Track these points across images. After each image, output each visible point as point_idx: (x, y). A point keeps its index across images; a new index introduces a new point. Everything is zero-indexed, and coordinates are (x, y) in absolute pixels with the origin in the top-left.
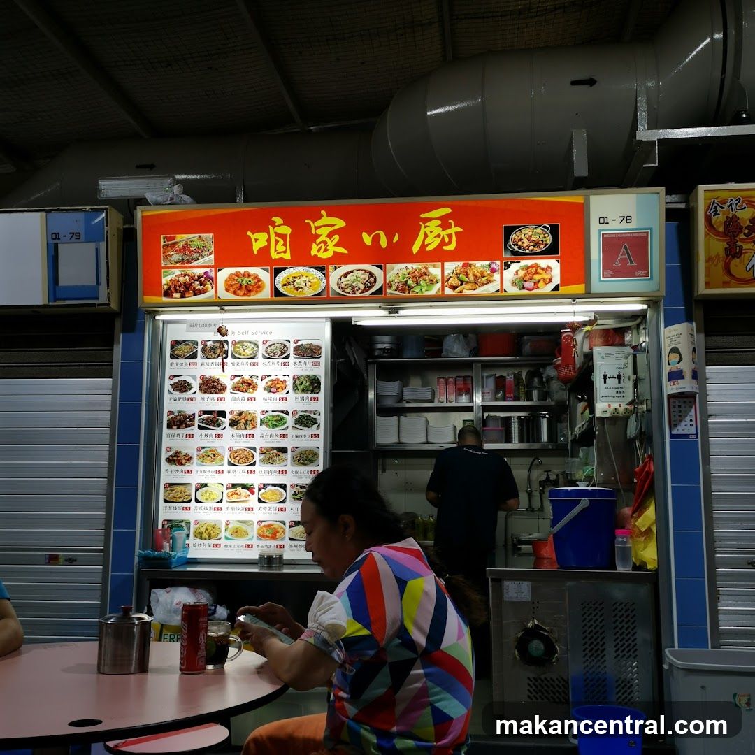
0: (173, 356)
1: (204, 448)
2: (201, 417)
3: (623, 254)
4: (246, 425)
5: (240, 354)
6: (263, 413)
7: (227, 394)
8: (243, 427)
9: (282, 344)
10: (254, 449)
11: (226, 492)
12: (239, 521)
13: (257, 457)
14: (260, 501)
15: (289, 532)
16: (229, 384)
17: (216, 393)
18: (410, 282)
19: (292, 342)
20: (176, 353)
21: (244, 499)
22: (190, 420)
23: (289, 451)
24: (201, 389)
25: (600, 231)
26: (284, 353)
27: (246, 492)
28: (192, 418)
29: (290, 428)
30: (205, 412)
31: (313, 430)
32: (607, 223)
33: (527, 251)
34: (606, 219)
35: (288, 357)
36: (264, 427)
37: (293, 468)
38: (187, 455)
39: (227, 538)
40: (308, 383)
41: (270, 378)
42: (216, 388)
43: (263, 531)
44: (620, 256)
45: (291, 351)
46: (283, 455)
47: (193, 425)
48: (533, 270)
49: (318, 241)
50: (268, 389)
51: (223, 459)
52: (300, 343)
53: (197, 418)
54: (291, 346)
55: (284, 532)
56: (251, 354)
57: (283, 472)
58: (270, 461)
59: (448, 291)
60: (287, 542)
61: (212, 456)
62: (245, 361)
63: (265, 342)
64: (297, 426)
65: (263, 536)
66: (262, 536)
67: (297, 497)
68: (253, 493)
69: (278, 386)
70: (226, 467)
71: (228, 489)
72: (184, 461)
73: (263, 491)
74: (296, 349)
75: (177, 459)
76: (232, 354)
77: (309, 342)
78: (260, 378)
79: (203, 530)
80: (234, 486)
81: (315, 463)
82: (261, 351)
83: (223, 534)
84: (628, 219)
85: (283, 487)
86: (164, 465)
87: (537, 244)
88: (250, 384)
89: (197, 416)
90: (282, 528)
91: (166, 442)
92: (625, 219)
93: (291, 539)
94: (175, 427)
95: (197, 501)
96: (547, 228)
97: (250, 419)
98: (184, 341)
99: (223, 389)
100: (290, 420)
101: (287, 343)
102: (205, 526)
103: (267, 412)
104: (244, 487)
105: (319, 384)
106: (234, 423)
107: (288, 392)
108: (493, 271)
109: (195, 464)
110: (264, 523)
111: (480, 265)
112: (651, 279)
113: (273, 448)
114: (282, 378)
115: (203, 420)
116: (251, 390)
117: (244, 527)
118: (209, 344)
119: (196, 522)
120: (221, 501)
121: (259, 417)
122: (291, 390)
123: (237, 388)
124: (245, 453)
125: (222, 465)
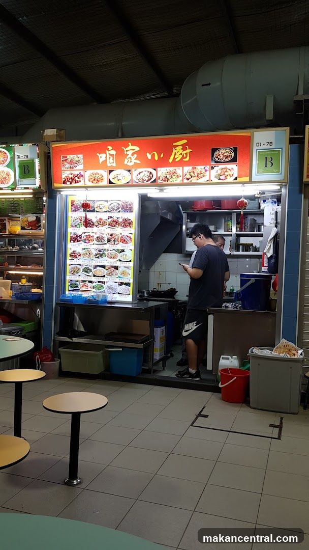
18: (168, 177)
25: (257, 150)
32: (260, 146)
33: (222, 161)
34: (259, 144)
38: (79, 253)
42: (90, 224)
48: (225, 170)
49: (127, 157)
59: (185, 181)
72: (77, 256)
84: (271, 144)
86: (69, 258)
87: (227, 157)
91: (69, 247)
92: (269, 144)
96: (232, 149)
108: (206, 171)
111: (200, 168)
112: (281, 174)
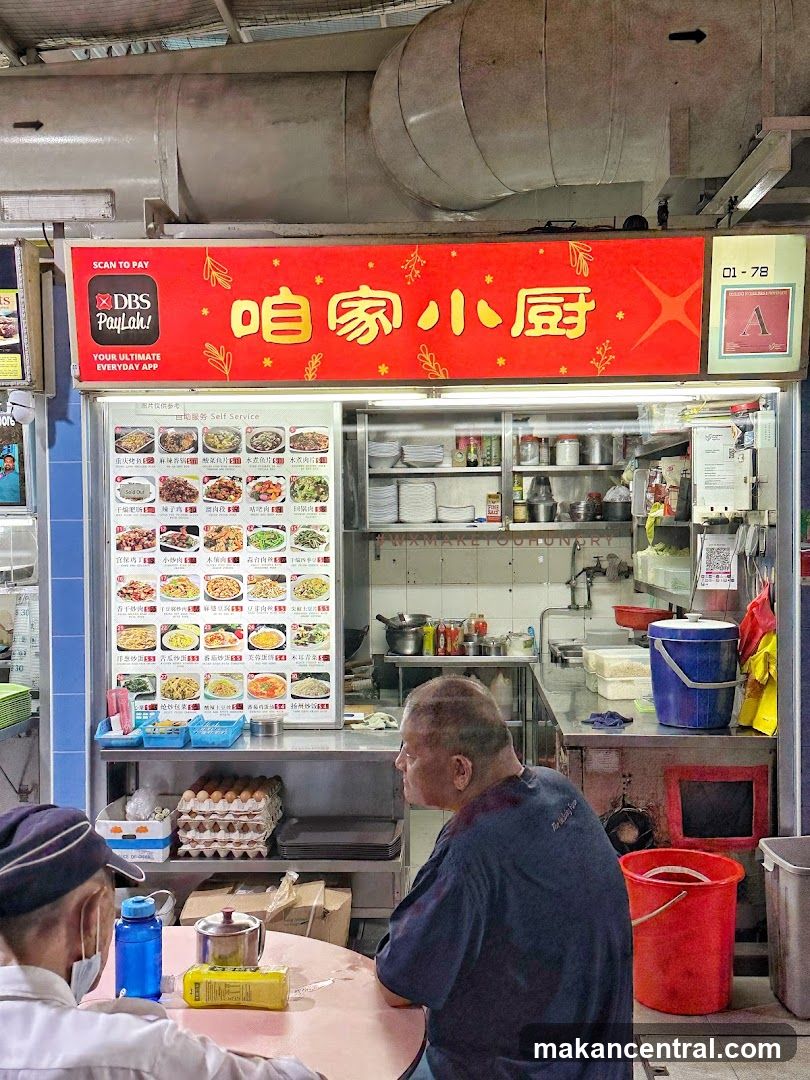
0: (119, 450)
1: (170, 576)
2: (166, 534)
3: (754, 320)
4: (227, 544)
5: (215, 447)
6: (250, 528)
7: (200, 503)
8: (224, 548)
9: (273, 433)
10: (240, 578)
11: (203, 636)
12: (223, 674)
13: (245, 589)
14: (251, 647)
15: (291, 688)
16: (202, 489)
17: (185, 501)
19: (287, 429)
20: (123, 444)
21: (229, 645)
22: (149, 539)
23: (288, 580)
24: (161, 495)
25: (724, 287)
26: (277, 445)
27: (230, 636)
28: (151, 536)
29: (288, 548)
30: (170, 528)
31: (321, 552)
32: (734, 276)
34: (732, 271)
35: (282, 451)
36: (252, 548)
37: (294, 603)
38: (147, 586)
39: (206, 697)
40: (312, 487)
41: (259, 480)
42: (182, 494)
43: (256, 688)
44: (751, 323)
45: (287, 443)
46: (280, 586)
47: (153, 546)
50: (256, 496)
51: (197, 591)
52: (298, 431)
53: (158, 536)
54: (287, 436)
55: (284, 687)
56: (231, 447)
57: (281, 609)
58: (263, 594)
60: (289, 701)
61: (182, 587)
62: (222, 456)
63: (249, 429)
64: (297, 546)
65: (257, 694)
66: (254, 694)
67: (300, 641)
68: (241, 637)
69: (269, 491)
70: (202, 603)
71: (206, 631)
72: (143, 595)
73: (254, 634)
74: (293, 440)
75: (134, 592)
76: (204, 446)
77: (312, 430)
78: (244, 481)
79: (174, 686)
80: (215, 627)
81: (324, 597)
82: (244, 444)
83: (201, 692)
84: (764, 271)
85: (282, 628)
86: (116, 601)
88: (230, 489)
89: (158, 532)
90: (282, 682)
91: (116, 569)
92: (759, 271)
93: (294, 697)
94: (128, 549)
95: (164, 648)
97: (232, 536)
98: (134, 428)
99: (194, 495)
100: (288, 538)
101: (280, 432)
102: (177, 682)
103: (256, 527)
104: (228, 629)
105: (326, 489)
106: (210, 543)
107: (284, 500)
109: (158, 598)
110: (257, 676)
112: (790, 355)
113: (267, 576)
114: (275, 481)
115: (168, 538)
116: (232, 497)
117: (229, 681)
118: (170, 432)
119: (164, 677)
120: (197, 648)
121: (245, 534)
122: (288, 497)
123: (212, 495)
124: (229, 584)
125: (197, 599)
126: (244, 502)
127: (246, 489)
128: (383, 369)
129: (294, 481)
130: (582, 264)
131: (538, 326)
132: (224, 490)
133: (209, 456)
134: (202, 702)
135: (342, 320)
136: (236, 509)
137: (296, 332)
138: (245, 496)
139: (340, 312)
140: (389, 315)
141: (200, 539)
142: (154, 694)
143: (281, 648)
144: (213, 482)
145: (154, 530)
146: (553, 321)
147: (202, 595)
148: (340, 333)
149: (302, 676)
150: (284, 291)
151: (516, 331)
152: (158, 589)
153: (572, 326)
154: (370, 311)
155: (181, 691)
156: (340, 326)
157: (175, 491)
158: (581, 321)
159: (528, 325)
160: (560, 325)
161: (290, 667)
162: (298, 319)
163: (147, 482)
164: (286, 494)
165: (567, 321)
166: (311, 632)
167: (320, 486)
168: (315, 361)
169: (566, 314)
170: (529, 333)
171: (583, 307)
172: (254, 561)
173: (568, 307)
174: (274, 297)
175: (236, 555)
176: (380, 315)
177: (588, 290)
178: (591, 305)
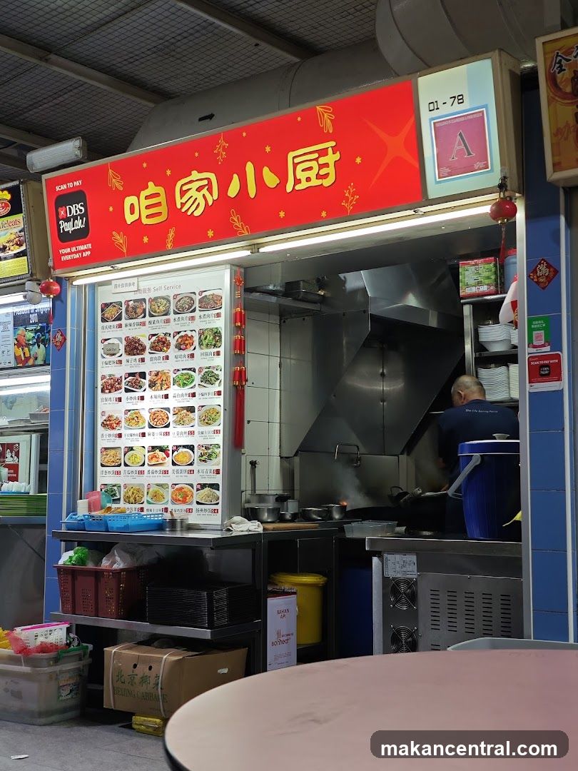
0: (104, 320)
1: (130, 410)
2: (128, 379)
3: (459, 144)
4: (162, 385)
5: (155, 312)
6: (175, 371)
7: (147, 355)
8: (160, 388)
9: (189, 297)
10: (168, 409)
11: (147, 455)
12: (158, 485)
13: (172, 418)
14: (174, 464)
15: (198, 496)
16: (147, 344)
17: (138, 354)
19: (197, 294)
20: (106, 315)
21: (161, 462)
22: (118, 384)
23: (196, 410)
24: (126, 351)
25: (431, 120)
26: (191, 307)
27: (162, 455)
28: (119, 381)
29: (197, 385)
30: (130, 375)
31: (216, 387)
32: (438, 109)
34: (435, 104)
35: (194, 311)
36: (176, 386)
37: (200, 428)
38: (117, 418)
39: (148, 501)
40: (212, 337)
41: (181, 334)
42: (137, 349)
43: (176, 495)
44: (457, 147)
45: (197, 305)
46: (191, 415)
47: (121, 388)
50: (179, 347)
51: (144, 421)
52: (204, 294)
53: (124, 381)
54: (197, 298)
55: (192, 495)
56: (164, 311)
57: (192, 433)
58: (180, 422)
60: (195, 506)
61: (136, 418)
62: (159, 318)
63: (175, 296)
64: (203, 384)
65: (177, 500)
66: (175, 501)
67: (203, 459)
68: (168, 456)
69: (187, 342)
70: (147, 430)
71: (149, 452)
72: (115, 425)
73: (176, 453)
74: (200, 301)
75: (110, 423)
76: (149, 312)
77: (212, 292)
78: (172, 336)
79: (130, 493)
80: (154, 448)
81: (217, 423)
82: (172, 308)
83: (145, 499)
84: (460, 99)
85: (191, 448)
86: (100, 430)
88: (164, 343)
89: (123, 378)
90: (191, 491)
91: (101, 407)
92: (456, 99)
93: (198, 503)
94: (107, 391)
95: (126, 465)
97: (164, 378)
98: (111, 303)
100: (197, 377)
101: (193, 296)
102: (132, 490)
103: (178, 370)
104: (161, 449)
105: (220, 337)
106: (152, 385)
107: (195, 348)
109: (123, 427)
110: (177, 486)
112: (492, 170)
113: (183, 408)
114: (189, 334)
115: (129, 382)
116: (165, 349)
117: (161, 491)
118: (131, 303)
119: (125, 486)
120: (143, 465)
121: (172, 376)
122: (197, 347)
123: (154, 348)
124: (162, 415)
125: (144, 428)
126: (172, 351)
127: (173, 341)
128: (210, 233)
129: (202, 333)
130: (327, 123)
131: (303, 180)
132: (160, 344)
133: (152, 319)
134: (145, 506)
135: (184, 200)
136: (167, 358)
137: (159, 214)
138: (172, 346)
139: (183, 193)
140: (210, 191)
141: (146, 382)
142: (119, 499)
143: (191, 464)
144: (154, 338)
145: (121, 377)
146: (312, 174)
147: (147, 424)
148: (183, 210)
149: (203, 486)
150: (151, 184)
151: (289, 188)
152: (123, 420)
153: (326, 176)
154: (199, 189)
155: (134, 498)
156: (183, 205)
157: (134, 347)
158: (331, 170)
159: (297, 181)
160: (318, 177)
161: (196, 479)
162: (159, 204)
163: (119, 342)
164: (196, 343)
165: (323, 172)
166: (209, 451)
167: (217, 334)
168: (171, 234)
169: (321, 166)
170: (298, 187)
171: (332, 158)
172: (177, 397)
173: (322, 160)
174: (146, 190)
175: (166, 392)
176: (205, 191)
177: (333, 144)
178: (337, 156)
